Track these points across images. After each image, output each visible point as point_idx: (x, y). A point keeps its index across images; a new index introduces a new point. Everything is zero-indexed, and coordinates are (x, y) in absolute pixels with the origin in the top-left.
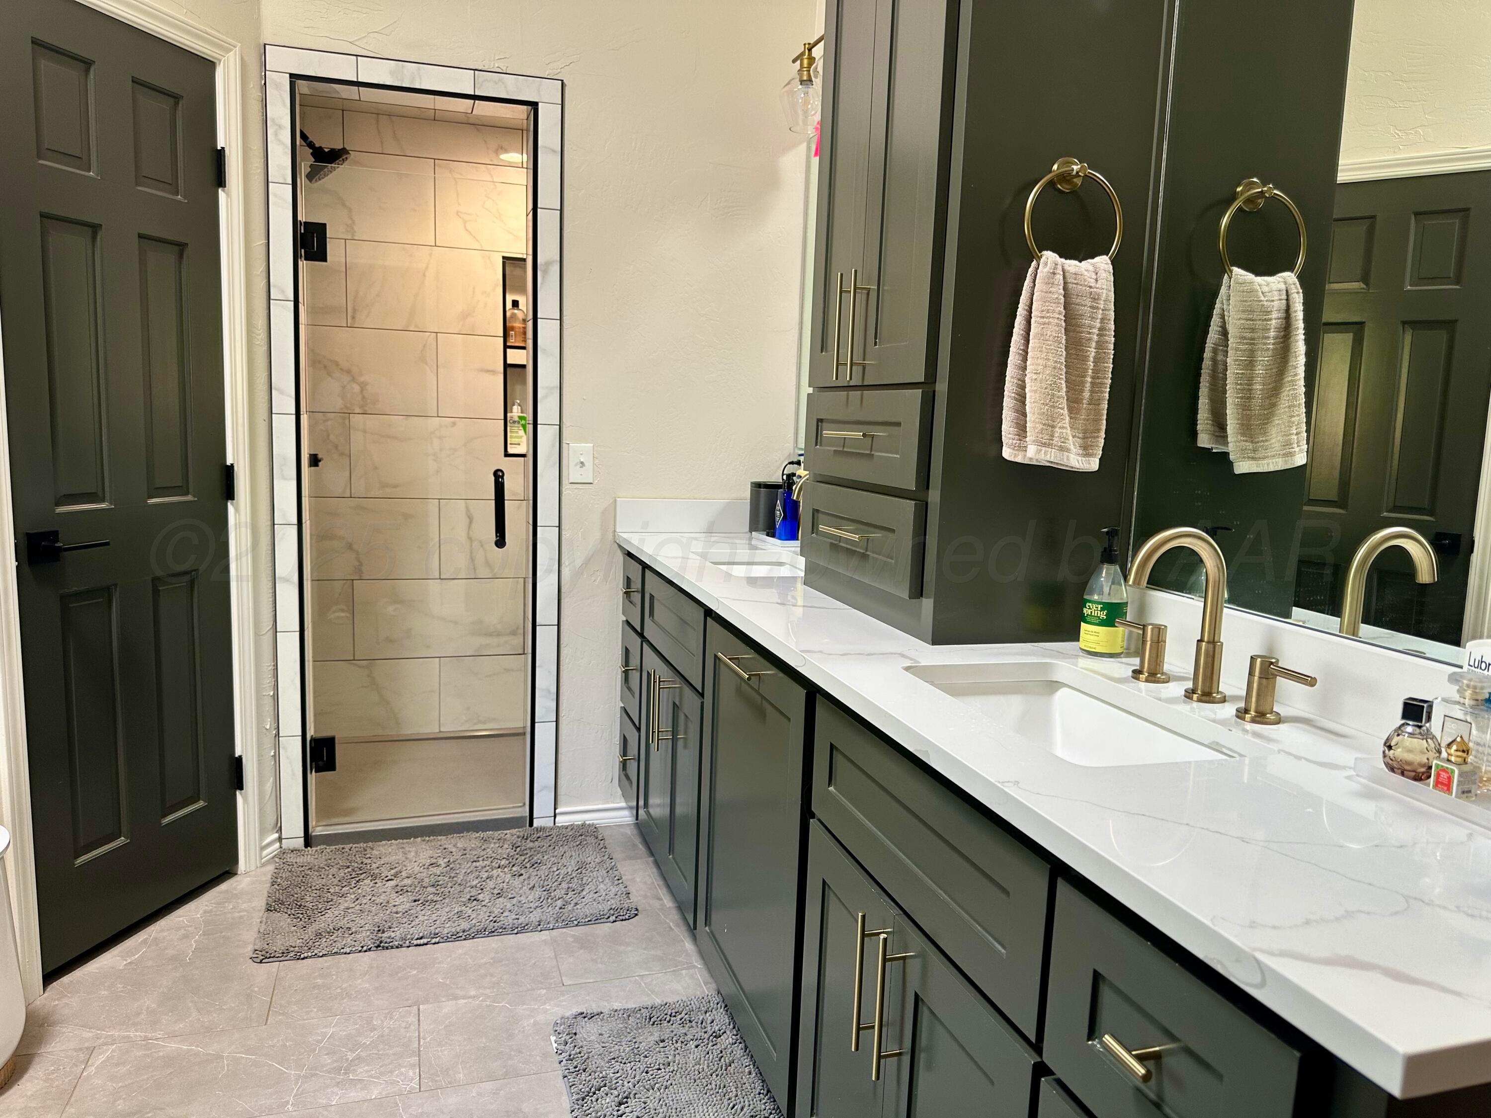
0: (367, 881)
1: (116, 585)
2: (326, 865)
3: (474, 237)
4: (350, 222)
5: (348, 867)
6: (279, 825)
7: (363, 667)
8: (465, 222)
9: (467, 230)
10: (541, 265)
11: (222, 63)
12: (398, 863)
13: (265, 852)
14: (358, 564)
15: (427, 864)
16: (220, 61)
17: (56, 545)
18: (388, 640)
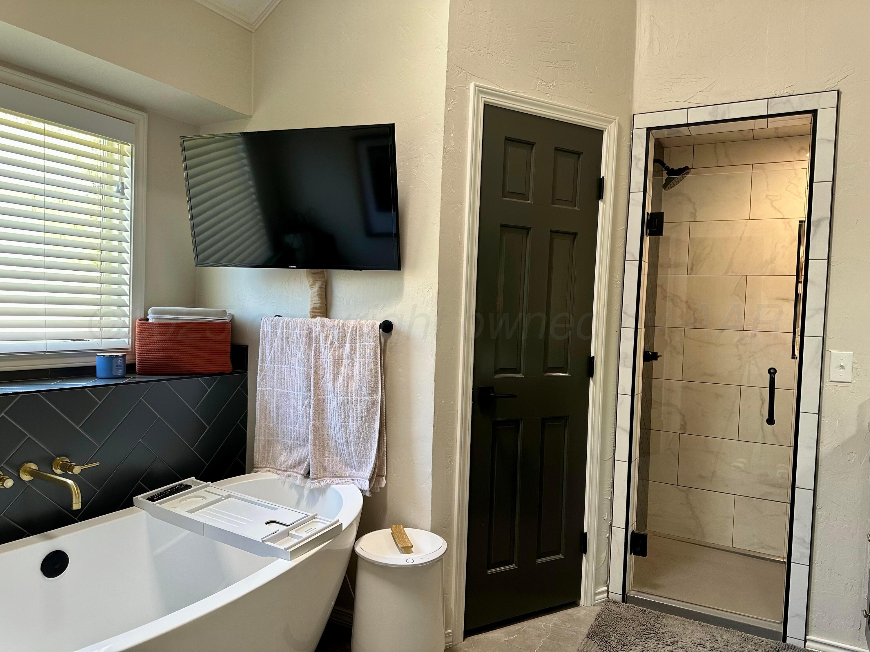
0: (653, 640)
1: (522, 419)
2: (631, 619)
3: (779, 211)
4: (693, 211)
5: (644, 625)
6: (608, 582)
7: (683, 491)
8: (772, 202)
9: (773, 206)
10: (813, 222)
11: (607, 130)
12: (677, 635)
13: (598, 597)
14: (684, 423)
15: (697, 643)
16: (606, 129)
17: (491, 394)
18: (701, 477)
